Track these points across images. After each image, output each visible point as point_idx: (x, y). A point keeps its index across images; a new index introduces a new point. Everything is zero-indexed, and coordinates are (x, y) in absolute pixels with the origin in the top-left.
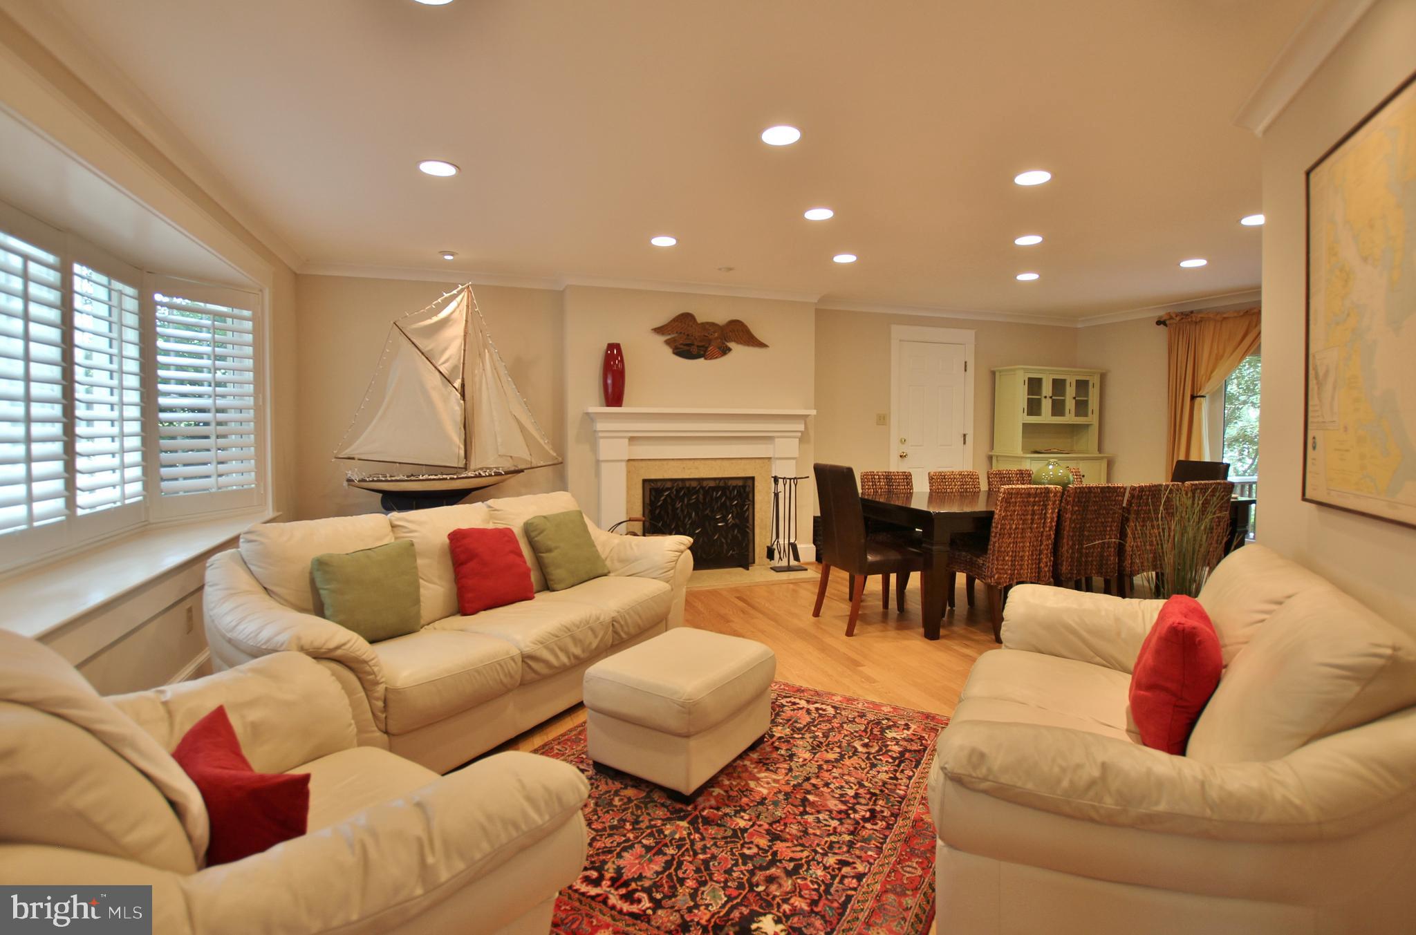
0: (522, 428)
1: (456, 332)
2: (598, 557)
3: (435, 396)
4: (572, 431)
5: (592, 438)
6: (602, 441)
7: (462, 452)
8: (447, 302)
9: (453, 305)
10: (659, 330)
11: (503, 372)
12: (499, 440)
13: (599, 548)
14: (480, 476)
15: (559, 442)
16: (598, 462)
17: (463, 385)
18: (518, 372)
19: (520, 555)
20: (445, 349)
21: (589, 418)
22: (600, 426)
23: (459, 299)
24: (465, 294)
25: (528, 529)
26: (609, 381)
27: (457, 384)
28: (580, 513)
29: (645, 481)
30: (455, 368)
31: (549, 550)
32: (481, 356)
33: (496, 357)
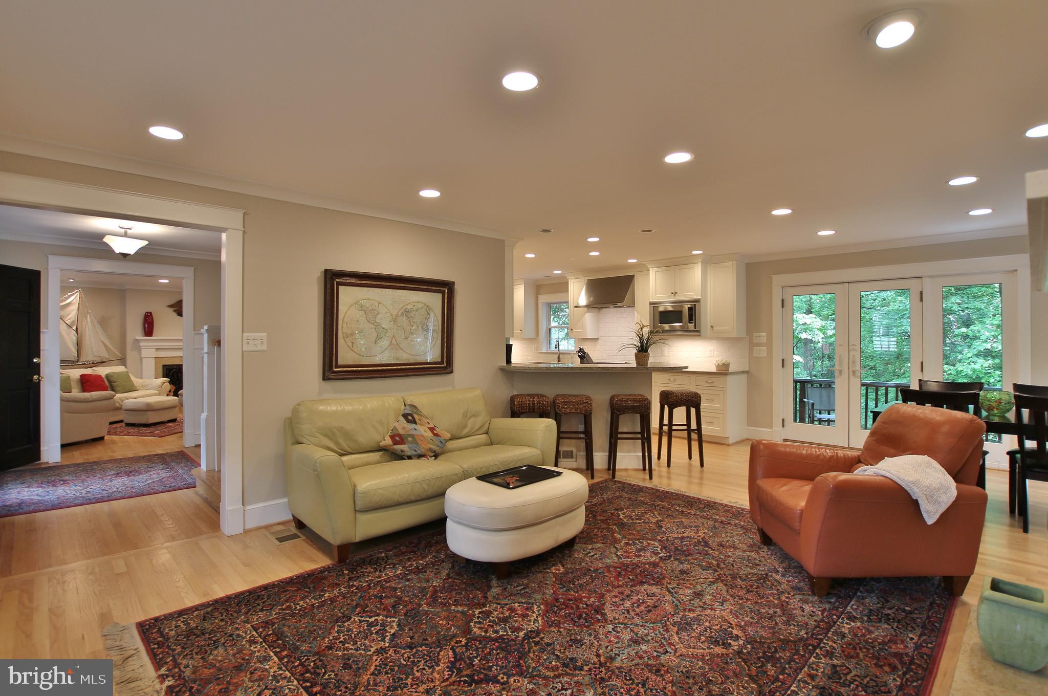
0: (105, 345)
1: (75, 307)
2: (134, 385)
3: (64, 333)
4: (129, 346)
5: (139, 349)
6: (143, 350)
7: (76, 355)
8: (70, 296)
9: (72, 298)
10: (170, 306)
11: (96, 323)
12: (94, 350)
13: (135, 384)
14: (85, 364)
15: (123, 350)
16: (141, 358)
17: (77, 328)
18: (103, 323)
19: (104, 382)
20: (69, 314)
21: (138, 341)
22: (142, 344)
23: (75, 295)
24: (78, 293)
25: (107, 376)
26: (146, 326)
27: (74, 328)
28: (128, 372)
29: (164, 366)
30: (73, 322)
31: (115, 382)
32: (86, 318)
33: (93, 317)
